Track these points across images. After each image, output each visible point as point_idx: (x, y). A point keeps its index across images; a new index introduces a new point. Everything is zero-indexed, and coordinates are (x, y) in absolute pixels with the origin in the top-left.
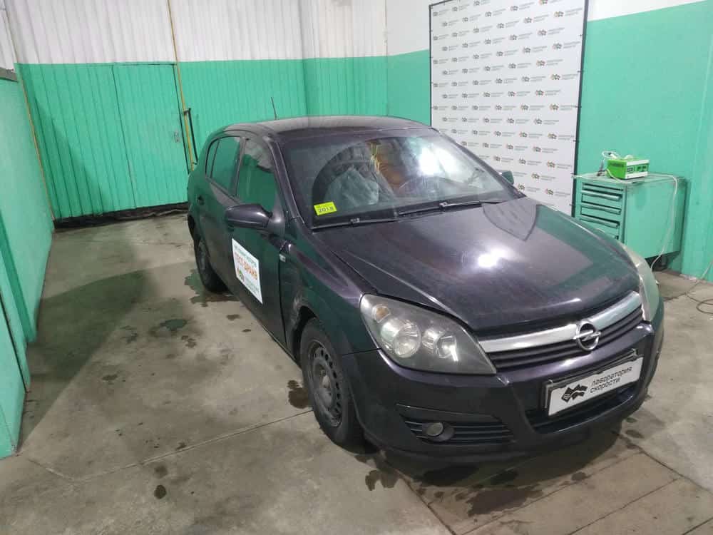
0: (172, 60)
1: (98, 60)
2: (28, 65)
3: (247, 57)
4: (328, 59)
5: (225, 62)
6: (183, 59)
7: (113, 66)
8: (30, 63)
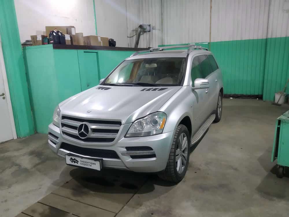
3: (239, 39)
4: (276, 38)
6: (212, 41)
8: (165, 44)
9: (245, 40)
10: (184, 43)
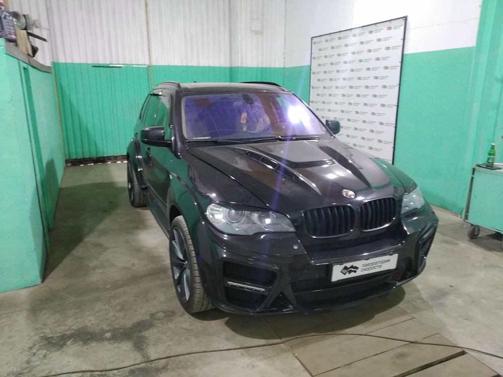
0: (148, 63)
2: (58, 63)
6: (154, 63)
9: (203, 67)
10: (101, 62)
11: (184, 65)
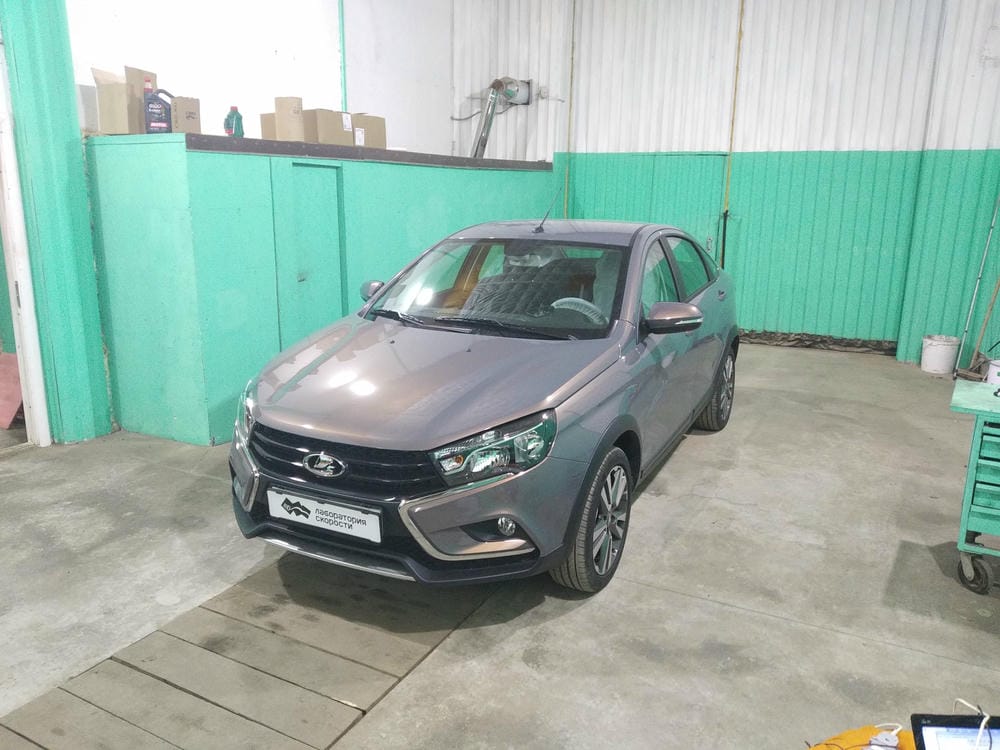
0: (724, 149)
1: (641, 151)
2: (575, 154)
3: (829, 146)
4: (953, 151)
5: (794, 153)
6: (738, 149)
7: (655, 155)
8: (578, 151)
11: (803, 149)
